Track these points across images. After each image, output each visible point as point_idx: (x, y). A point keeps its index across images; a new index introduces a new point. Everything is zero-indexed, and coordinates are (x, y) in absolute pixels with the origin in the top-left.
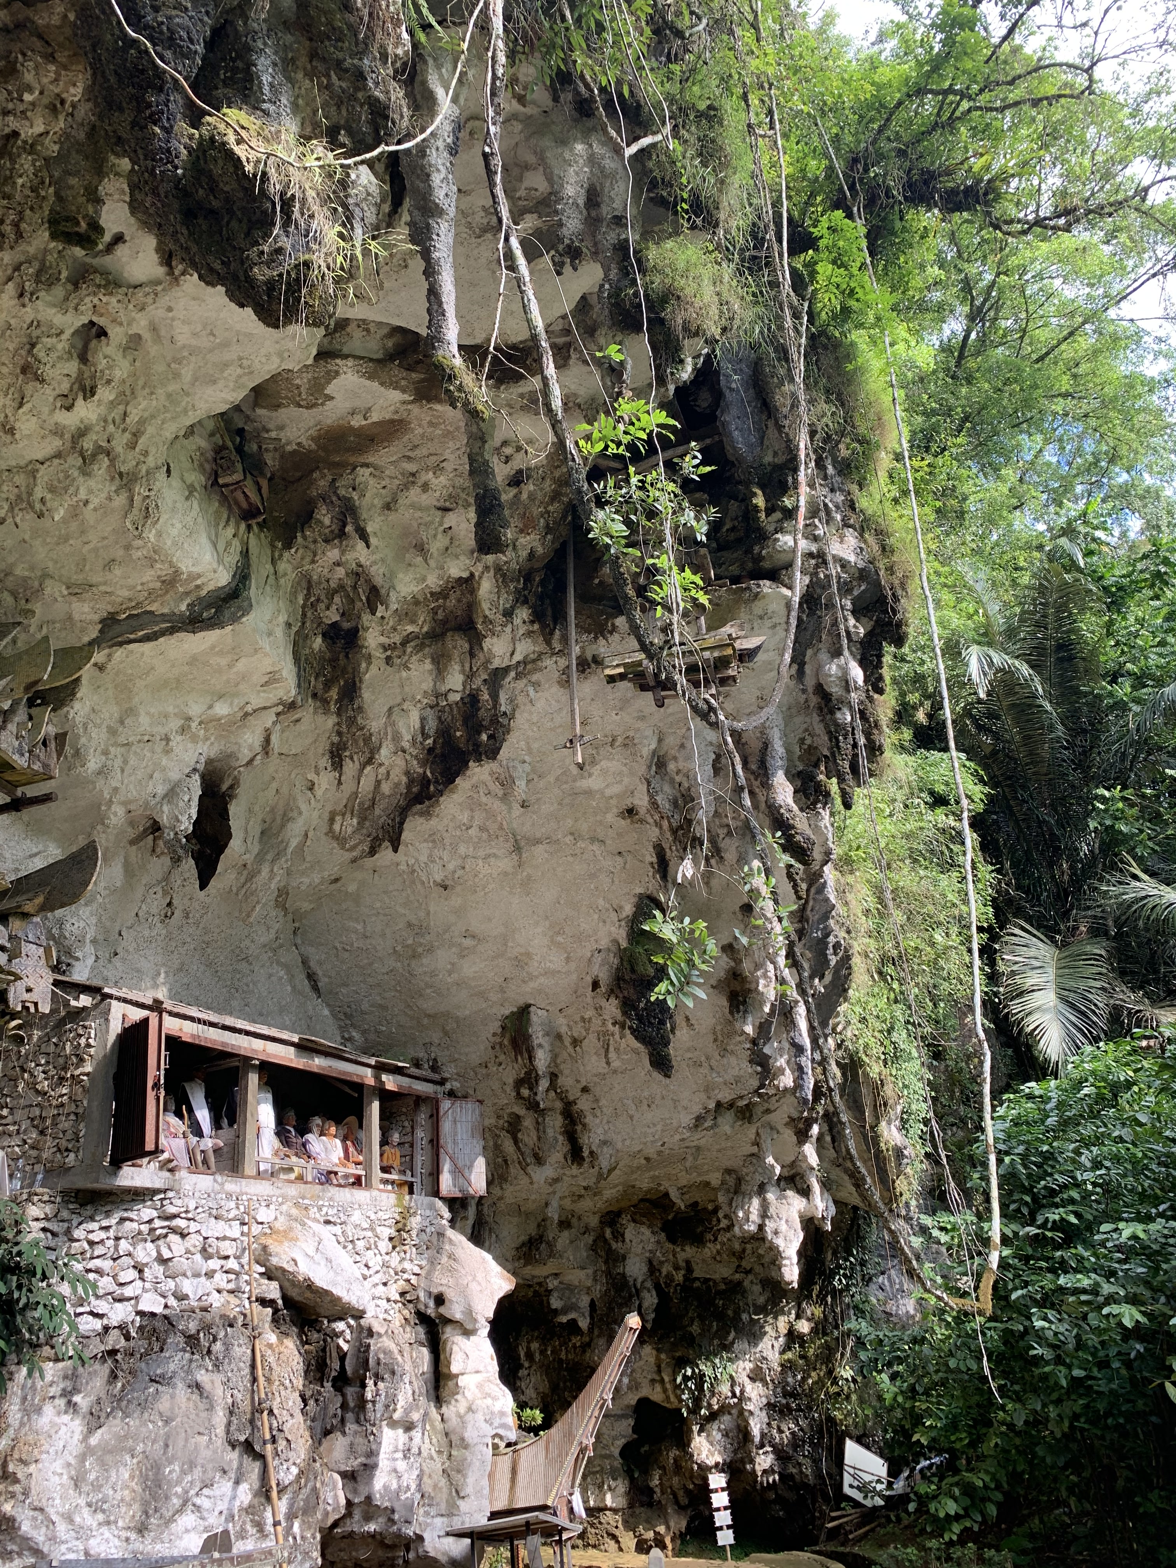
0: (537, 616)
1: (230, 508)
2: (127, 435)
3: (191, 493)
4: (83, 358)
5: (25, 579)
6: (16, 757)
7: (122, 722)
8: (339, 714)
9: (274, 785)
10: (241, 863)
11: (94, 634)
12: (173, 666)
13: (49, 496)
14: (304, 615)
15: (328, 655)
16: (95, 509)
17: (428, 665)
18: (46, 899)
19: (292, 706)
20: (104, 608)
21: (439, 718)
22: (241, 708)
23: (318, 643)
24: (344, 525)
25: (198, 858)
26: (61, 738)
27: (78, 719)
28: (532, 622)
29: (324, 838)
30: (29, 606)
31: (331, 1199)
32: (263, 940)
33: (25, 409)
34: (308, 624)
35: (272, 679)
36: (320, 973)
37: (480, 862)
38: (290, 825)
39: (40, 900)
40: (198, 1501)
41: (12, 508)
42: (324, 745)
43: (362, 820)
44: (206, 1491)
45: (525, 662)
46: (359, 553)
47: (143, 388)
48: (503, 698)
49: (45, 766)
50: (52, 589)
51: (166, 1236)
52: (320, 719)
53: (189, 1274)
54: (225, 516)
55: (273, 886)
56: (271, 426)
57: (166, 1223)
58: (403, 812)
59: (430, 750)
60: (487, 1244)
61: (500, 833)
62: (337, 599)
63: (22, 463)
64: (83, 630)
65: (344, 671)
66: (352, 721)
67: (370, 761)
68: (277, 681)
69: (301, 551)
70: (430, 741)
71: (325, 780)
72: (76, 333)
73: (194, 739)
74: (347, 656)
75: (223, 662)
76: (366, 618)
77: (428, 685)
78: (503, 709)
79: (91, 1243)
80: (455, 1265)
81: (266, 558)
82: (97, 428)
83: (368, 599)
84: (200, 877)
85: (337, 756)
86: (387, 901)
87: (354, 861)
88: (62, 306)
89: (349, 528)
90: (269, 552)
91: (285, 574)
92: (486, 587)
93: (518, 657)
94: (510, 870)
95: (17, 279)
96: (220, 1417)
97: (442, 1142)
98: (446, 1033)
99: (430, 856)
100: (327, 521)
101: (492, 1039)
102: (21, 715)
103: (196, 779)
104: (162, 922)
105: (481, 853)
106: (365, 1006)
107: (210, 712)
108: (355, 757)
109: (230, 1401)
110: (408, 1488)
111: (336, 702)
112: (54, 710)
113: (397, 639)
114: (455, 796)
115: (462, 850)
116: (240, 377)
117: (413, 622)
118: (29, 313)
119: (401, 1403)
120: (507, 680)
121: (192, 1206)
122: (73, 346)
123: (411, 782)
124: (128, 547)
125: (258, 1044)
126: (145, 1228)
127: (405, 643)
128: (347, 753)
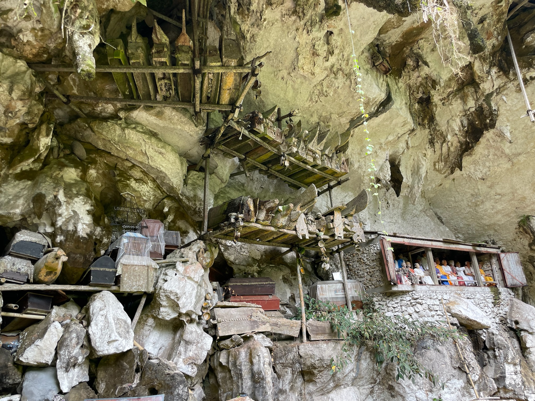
0: (501, 68)
1: (380, 72)
2: (345, 62)
3: (367, 72)
4: (328, 43)
5: (326, 117)
6: (337, 169)
7: (361, 151)
8: (429, 128)
9: (412, 158)
10: (407, 186)
11: (348, 126)
12: (373, 129)
13: (327, 89)
14: (410, 98)
15: (421, 109)
16: (341, 88)
17: (459, 101)
18: (356, 209)
19: (413, 130)
20: (350, 118)
21: (468, 119)
22: (397, 136)
23: (416, 106)
24: (418, 62)
25: (394, 187)
26: (347, 160)
27: (349, 153)
28: (499, 72)
29: (433, 171)
30: (329, 124)
31: (467, 291)
32: (420, 209)
33: (316, 66)
34: (412, 101)
35: (405, 124)
36: (442, 216)
37: (496, 167)
38: (421, 170)
39: (354, 210)
40: (447, 384)
41: (318, 97)
42: (426, 140)
43: (446, 162)
44: (449, 381)
45: (499, 88)
46: (425, 70)
47: (346, 45)
48: (493, 104)
49: (345, 170)
50: (334, 116)
51: (416, 305)
52: (423, 131)
53: (426, 316)
54: (379, 75)
55: (420, 191)
56: (386, 39)
57: (415, 301)
58: (461, 157)
59: (467, 132)
60: (529, 303)
61: (502, 155)
62: (420, 89)
63: (318, 82)
64: (345, 126)
65: (428, 113)
66: (435, 129)
67: (444, 141)
68: (407, 124)
69: (405, 77)
70: (466, 128)
71: (429, 152)
72: (325, 36)
73: (384, 150)
74: (428, 107)
75: (388, 123)
76: (432, 92)
77: (461, 108)
78: (494, 108)
79: (394, 308)
80: (520, 311)
81: (394, 84)
82: (336, 63)
83: (432, 85)
84: (396, 193)
85: (432, 142)
86: (461, 188)
87: (446, 177)
88: (319, 30)
89: (420, 63)
90: (394, 81)
91: (401, 87)
92: (477, 66)
93: (495, 87)
94: (510, 167)
95: (306, 28)
96: (448, 360)
97: (504, 268)
98: (496, 231)
99: (475, 169)
100: (411, 63)
101: (516, 230)
102: (335, 157)
103: (388, 162)
104: (387, 209)
105: (496, 164)
106: (462, 226)
107: (387, 140)
108: (439, 141)
109: (450, 355)
110: (519, 384)
111: (428, 124)
112: (343, 153)
113: (445, 95)
114: (480, 146)
115: (487, 164)
116: (375, 28)
117: (450, 87)
118: (311, 37)
119: (510, 357)
120: (493, 97)
121: (422, 295)
122: (324, 41)
123: (461, 145)
124: (353, 97)
125: (429, 243)
126: (409, 303)
127: (448, 96)
128: (435, 141)
